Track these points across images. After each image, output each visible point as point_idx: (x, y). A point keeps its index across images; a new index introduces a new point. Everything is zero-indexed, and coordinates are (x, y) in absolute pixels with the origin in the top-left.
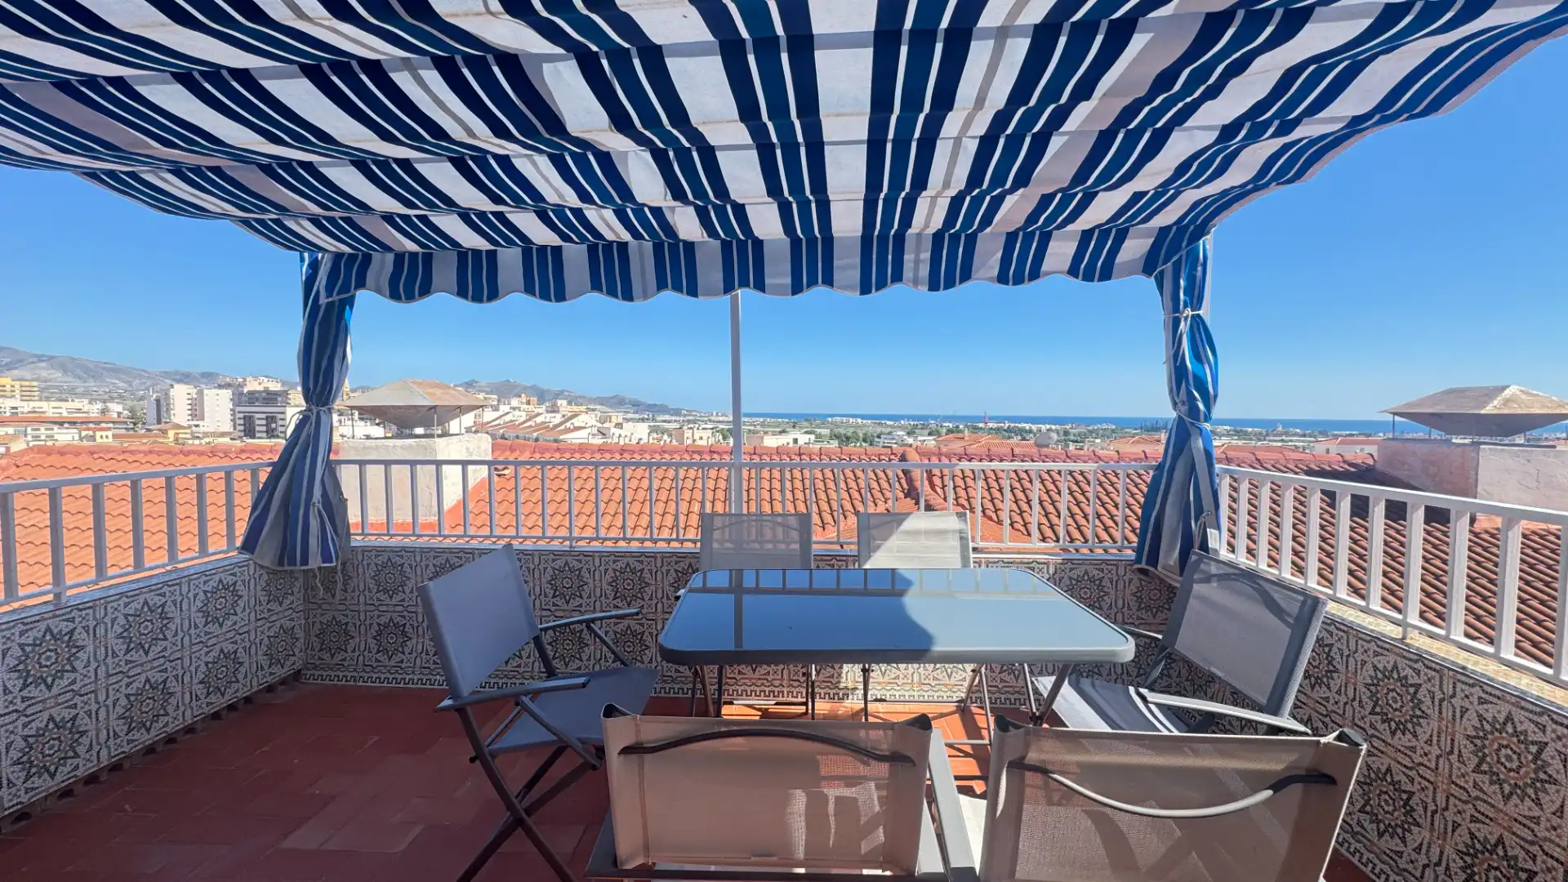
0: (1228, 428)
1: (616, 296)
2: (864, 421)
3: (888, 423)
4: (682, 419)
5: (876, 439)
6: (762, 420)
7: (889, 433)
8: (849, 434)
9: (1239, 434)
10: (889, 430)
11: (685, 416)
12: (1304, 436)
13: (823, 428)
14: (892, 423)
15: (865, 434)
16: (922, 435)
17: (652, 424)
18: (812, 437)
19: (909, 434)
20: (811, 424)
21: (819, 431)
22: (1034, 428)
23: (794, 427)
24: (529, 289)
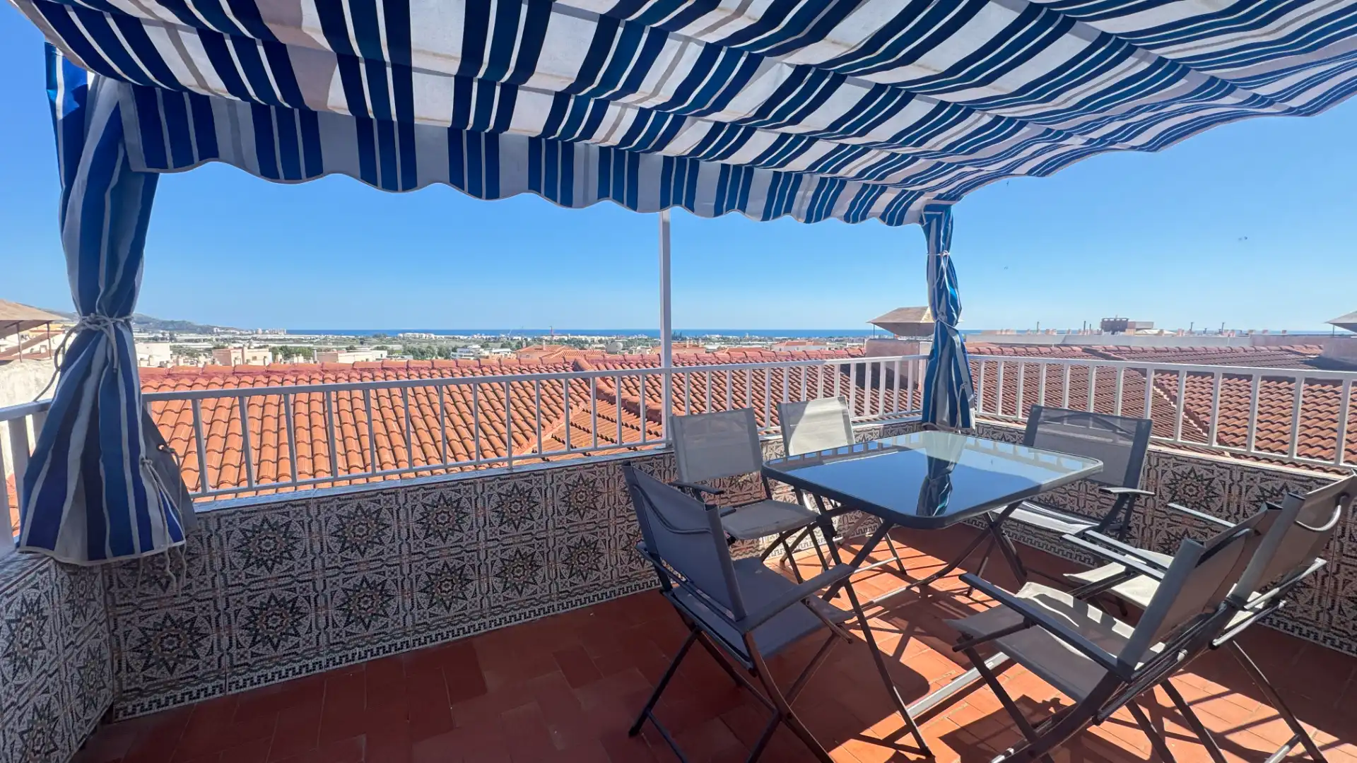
0: (718, 336)
1: (554, 199)
2: (438, 336)
3: (461, 337)
4: (214, 338)
5: (452, 353)
6: (323, 337)
7: (465, 347)
8: (424, 349)
10: (464, 344)
11: (218, 334)
13: (395, 343)
14: (466, 337)
15: (440, 349)
16: (496, 348)
17: (172, 344)
18: (385, 353)
19: (482, 347)
20: (382, 340)
21: (390, 347)
22: (589, 339)
23: (362, 343)
24: (456, 181)
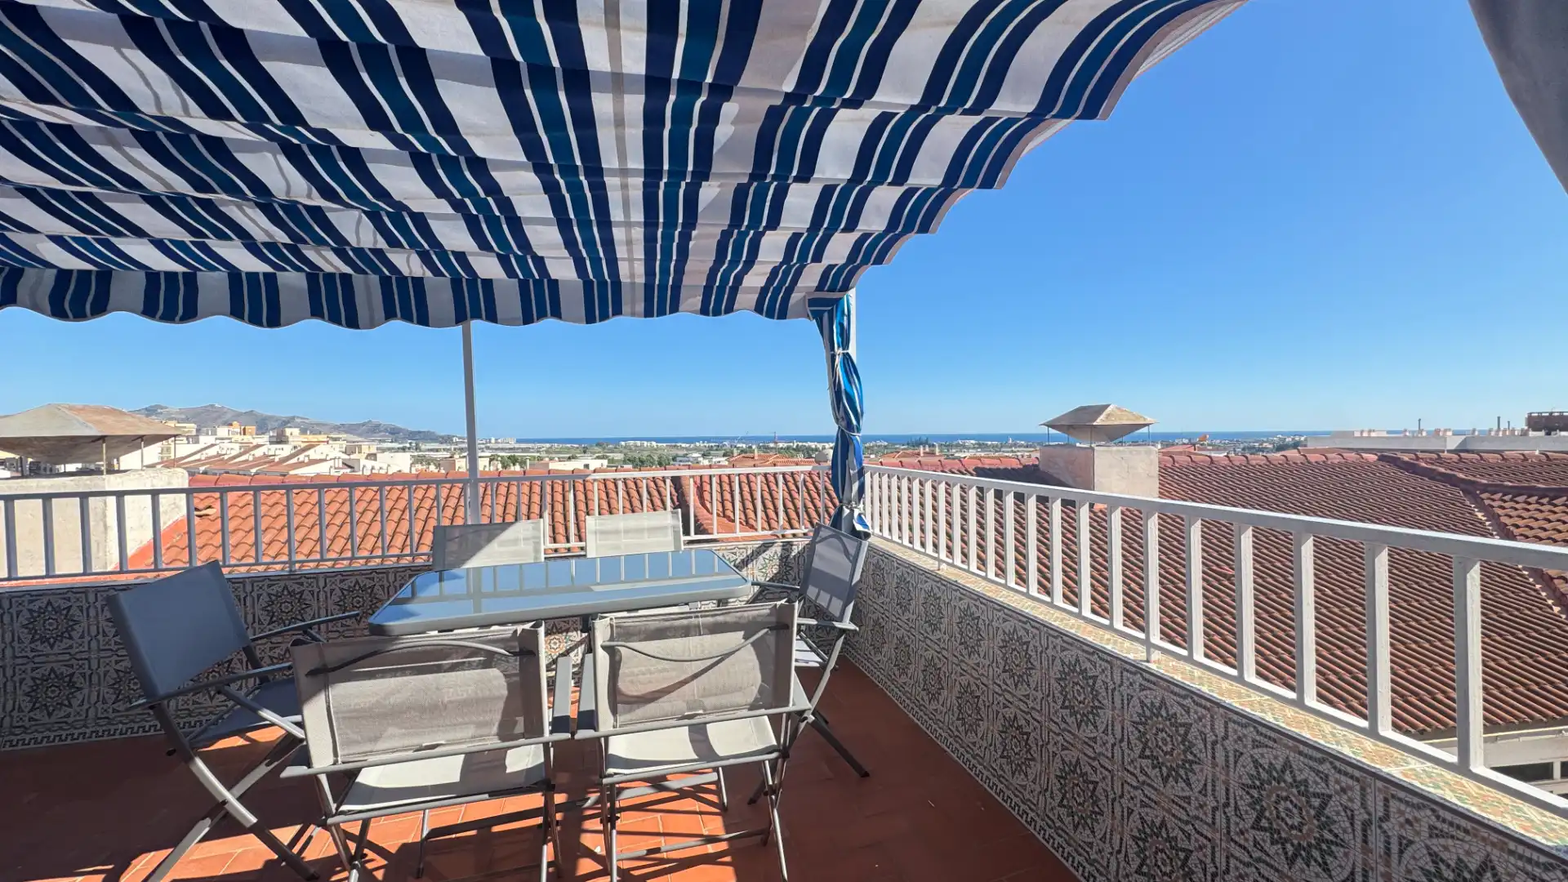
1: (340, 324)
2: (659, 445)
3: (683, 445)
4: (453, 447)
5: (672, 462)
6: (548, 445)
7: (685, 456)
8: (644, 458)
9: (982, 447)
10: (684, 452)
11: (457, 443)
12: (1027, 447)
13: (617, 452)
14: (687, 445)
15: (660, 458)
16: (717, 456)
17: (416, 454)
18: (605, 462)
19: (704, 455)
20: (604, 448)
21: (611, 455)
22: (820, 446)
23: (585, 452)
